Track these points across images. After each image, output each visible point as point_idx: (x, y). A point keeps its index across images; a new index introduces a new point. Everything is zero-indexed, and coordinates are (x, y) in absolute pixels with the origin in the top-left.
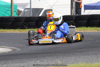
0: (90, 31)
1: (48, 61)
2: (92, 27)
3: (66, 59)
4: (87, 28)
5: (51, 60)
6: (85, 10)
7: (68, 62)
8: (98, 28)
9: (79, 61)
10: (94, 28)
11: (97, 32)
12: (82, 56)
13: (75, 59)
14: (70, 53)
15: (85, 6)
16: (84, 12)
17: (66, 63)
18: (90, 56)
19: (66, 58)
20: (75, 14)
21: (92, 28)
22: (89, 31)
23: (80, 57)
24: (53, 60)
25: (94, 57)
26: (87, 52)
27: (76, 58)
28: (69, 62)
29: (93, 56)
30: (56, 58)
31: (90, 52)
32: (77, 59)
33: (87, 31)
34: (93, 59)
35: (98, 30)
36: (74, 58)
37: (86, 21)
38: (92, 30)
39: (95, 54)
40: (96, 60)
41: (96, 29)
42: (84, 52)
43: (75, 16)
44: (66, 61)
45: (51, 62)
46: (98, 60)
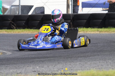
0: (91, 33)
1: (48, 67)
2: (93, 28)
3: (70, 64)
4: (87, 29)
5: (52, 65)
7: (73, 68)
8: (100, 29)
9: (86, 67)
10: (96, 29)
11: (99, 34)
12: (88, 62)
13: (81, 65)
14: (72, 57)
15: (83, 3)
17: (71, 69)
18: (98, 62)
19: (69, 63)
22: (89, 33)
23: (86, 63)
24: (54, 66)
25: (103, 63)
26: (92, 57)
27: (81, 64)
28: (75, 69)
29: (101, 61)
30: (57, 63)
31: (96, 57)
32: (84, 65)
33: (87, 33)
34: (102, 65)
35: (100, 32)
36: (80, 64)
38: (93, 31)
39: (103, 60)
40: (107, 66)
41: (98, 31)
42: (89, 57)
44: (71, 67)
45: (53, 68)
46: (109, 66)
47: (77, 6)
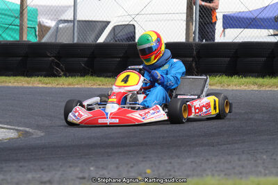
0: (238, 88)
1: (117, 168)
2: (245, 77)
3: (170, 163)
4: (230, 78)
5: (127, 164)
6: (224, 28)
7: (175, 172)
8: (260, 80)
9: (206, 170)
10: (250, 80)
11: (257, 91)
12: (213, 158)
13: (194, 165)
14: (180, 146)
15: (225, 17)
16: (224, 35)
18: (236, 158)
19: (168, 161)
20: (197, 40)
21: (244, 80)
22: (235, 88)
23: (207, 160)
24: (132, 167)
25: (248, 160)
26: (228, 146)
27: (196, 163)
29: (244, 157)
30: (141, 159)
31: (236, 146)
32: (201, 166)
33: (230, 88)
34: (243, 167)
35: (261, 86)
36: (192, 162)
37: (229, 59)
38: (243, 84)
39: (249, 153)
40: (253, 169)
41: (255, 84)
42: (221, 145)
43: (197, 45)
44: (170, 171)
45: (128, 172)
46: (259, 169)
47: (212, 23)
